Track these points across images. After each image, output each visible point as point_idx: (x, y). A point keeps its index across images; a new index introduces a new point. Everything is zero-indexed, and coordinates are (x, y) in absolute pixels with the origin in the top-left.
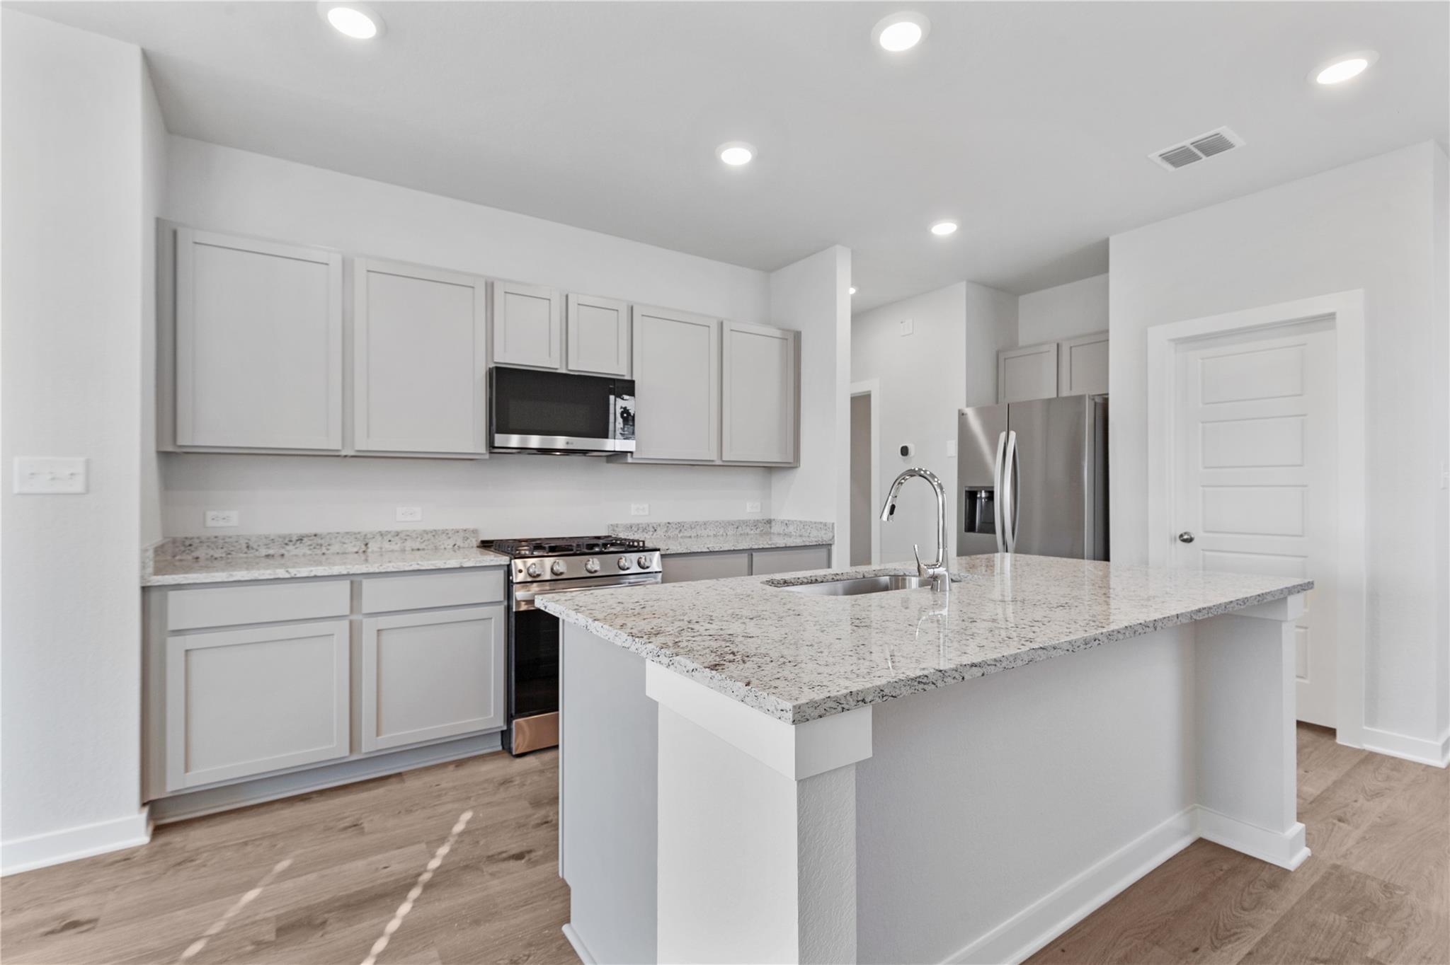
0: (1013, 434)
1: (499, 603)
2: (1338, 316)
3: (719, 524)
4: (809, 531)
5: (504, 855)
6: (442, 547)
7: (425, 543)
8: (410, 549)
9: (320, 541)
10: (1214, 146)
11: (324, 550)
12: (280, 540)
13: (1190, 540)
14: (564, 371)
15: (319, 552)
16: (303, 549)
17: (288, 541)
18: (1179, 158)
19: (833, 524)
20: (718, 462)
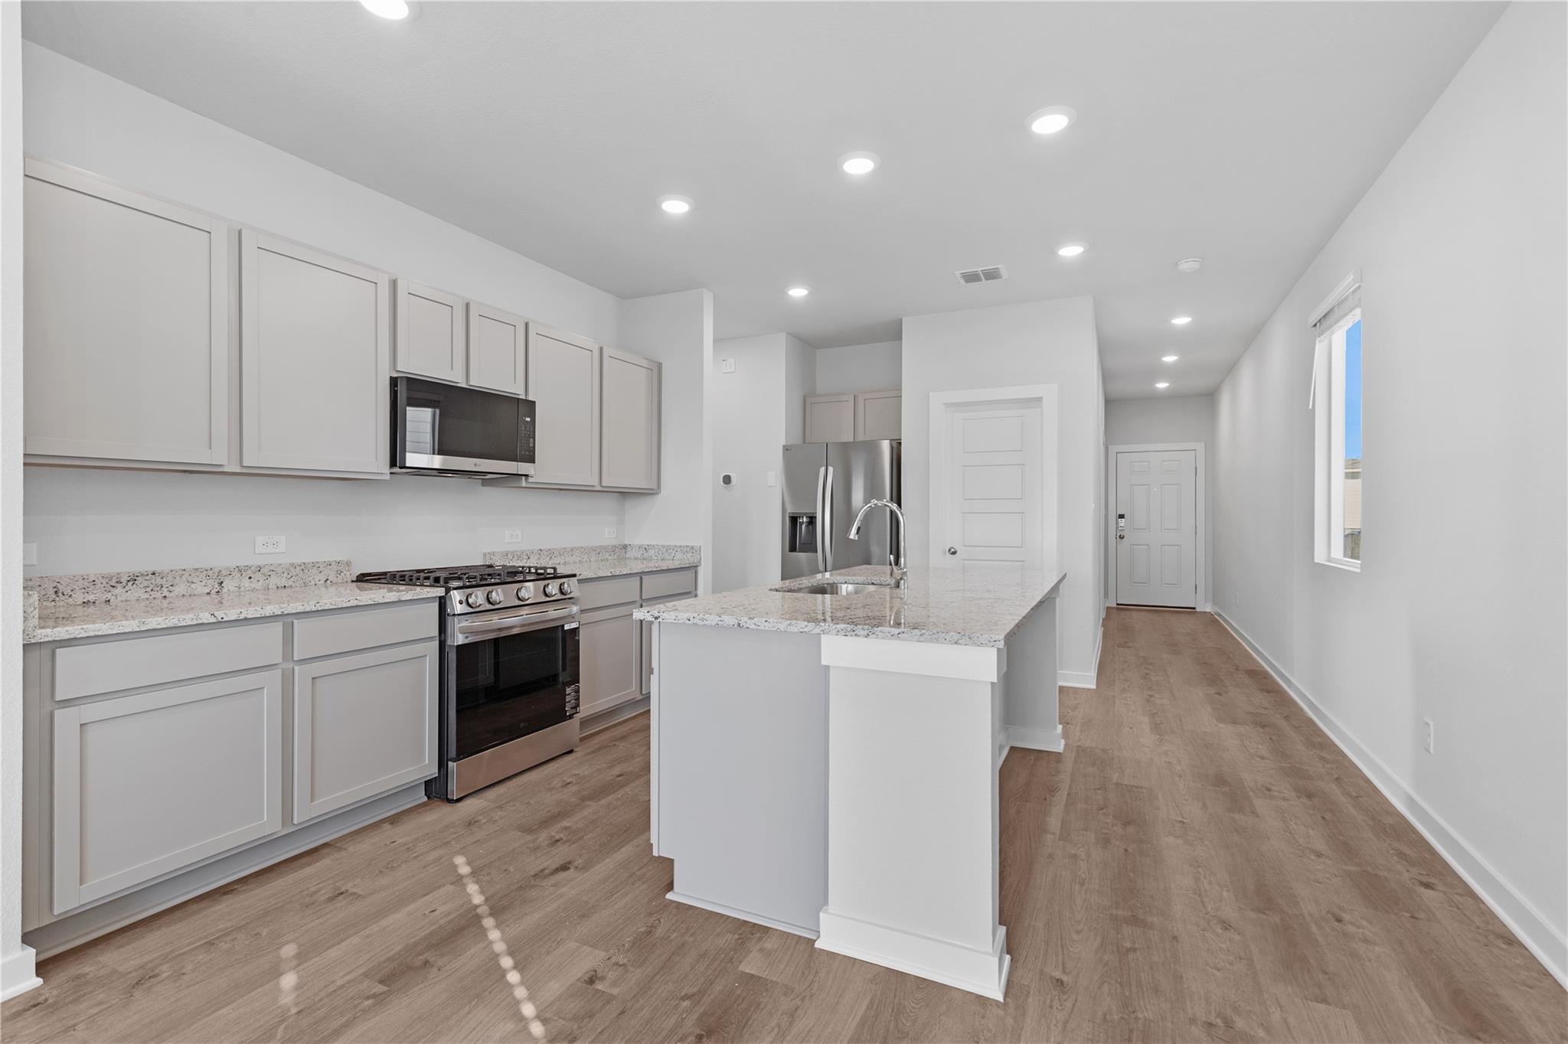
0: (831, 469)
1: (431, 639)
2: (1044, 399)
4: (673, 555)
5: (547, 871)
6: (313, 583)
7: (292, 579)
8: (275, 587)
9: (159, 581)
10: (992, 275)
11: (165, 592)
12: (104, 581)
13: (954, 553)
14: (464, 385)
15: (158, 595)
16: (137, 592)
17: (114, 582)
18: (971, 278)
19: (700, 547)
20: (598, 488)
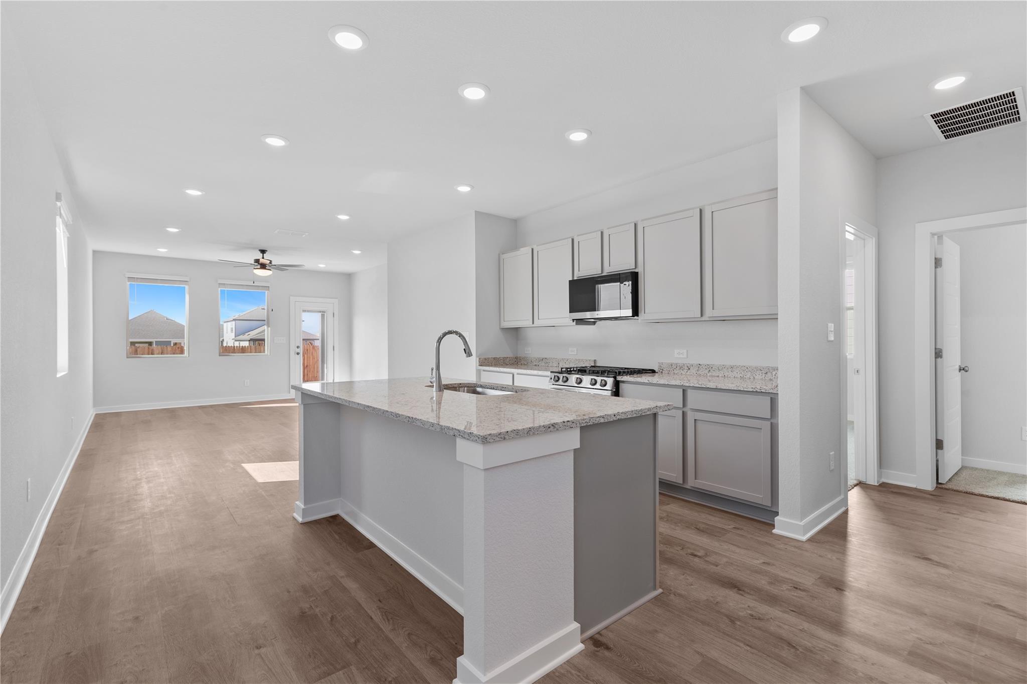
3: (746, 369)
